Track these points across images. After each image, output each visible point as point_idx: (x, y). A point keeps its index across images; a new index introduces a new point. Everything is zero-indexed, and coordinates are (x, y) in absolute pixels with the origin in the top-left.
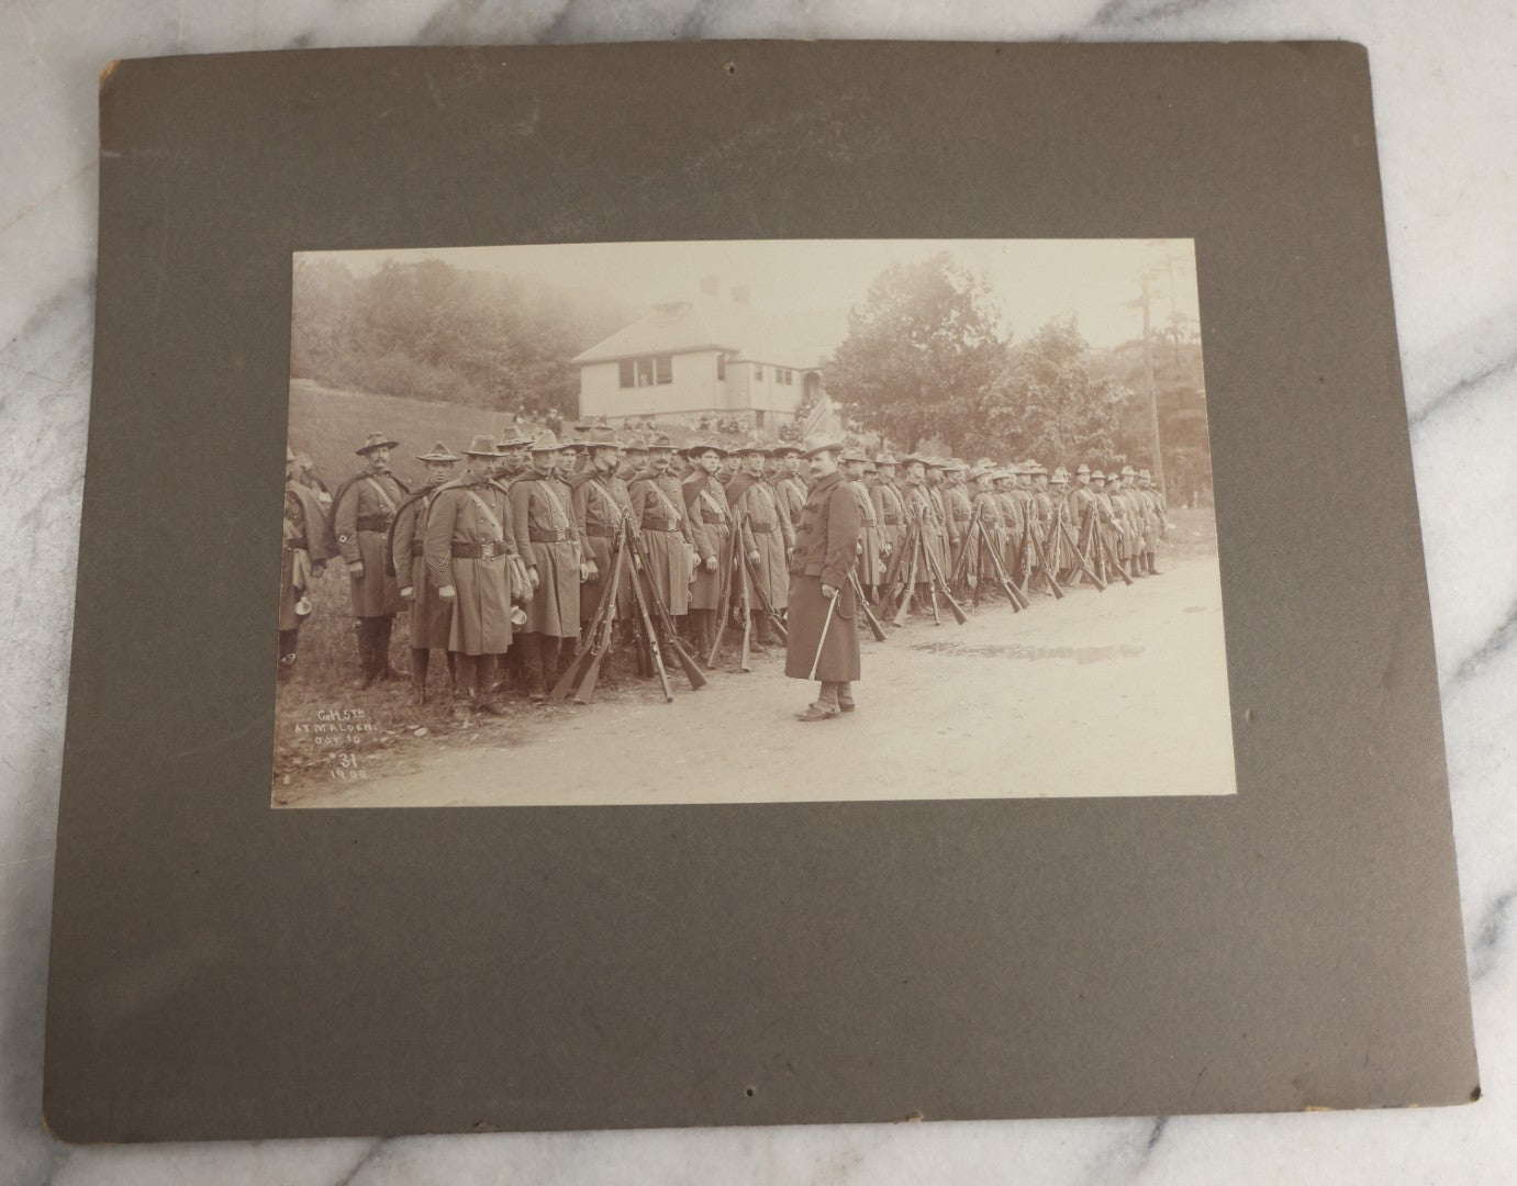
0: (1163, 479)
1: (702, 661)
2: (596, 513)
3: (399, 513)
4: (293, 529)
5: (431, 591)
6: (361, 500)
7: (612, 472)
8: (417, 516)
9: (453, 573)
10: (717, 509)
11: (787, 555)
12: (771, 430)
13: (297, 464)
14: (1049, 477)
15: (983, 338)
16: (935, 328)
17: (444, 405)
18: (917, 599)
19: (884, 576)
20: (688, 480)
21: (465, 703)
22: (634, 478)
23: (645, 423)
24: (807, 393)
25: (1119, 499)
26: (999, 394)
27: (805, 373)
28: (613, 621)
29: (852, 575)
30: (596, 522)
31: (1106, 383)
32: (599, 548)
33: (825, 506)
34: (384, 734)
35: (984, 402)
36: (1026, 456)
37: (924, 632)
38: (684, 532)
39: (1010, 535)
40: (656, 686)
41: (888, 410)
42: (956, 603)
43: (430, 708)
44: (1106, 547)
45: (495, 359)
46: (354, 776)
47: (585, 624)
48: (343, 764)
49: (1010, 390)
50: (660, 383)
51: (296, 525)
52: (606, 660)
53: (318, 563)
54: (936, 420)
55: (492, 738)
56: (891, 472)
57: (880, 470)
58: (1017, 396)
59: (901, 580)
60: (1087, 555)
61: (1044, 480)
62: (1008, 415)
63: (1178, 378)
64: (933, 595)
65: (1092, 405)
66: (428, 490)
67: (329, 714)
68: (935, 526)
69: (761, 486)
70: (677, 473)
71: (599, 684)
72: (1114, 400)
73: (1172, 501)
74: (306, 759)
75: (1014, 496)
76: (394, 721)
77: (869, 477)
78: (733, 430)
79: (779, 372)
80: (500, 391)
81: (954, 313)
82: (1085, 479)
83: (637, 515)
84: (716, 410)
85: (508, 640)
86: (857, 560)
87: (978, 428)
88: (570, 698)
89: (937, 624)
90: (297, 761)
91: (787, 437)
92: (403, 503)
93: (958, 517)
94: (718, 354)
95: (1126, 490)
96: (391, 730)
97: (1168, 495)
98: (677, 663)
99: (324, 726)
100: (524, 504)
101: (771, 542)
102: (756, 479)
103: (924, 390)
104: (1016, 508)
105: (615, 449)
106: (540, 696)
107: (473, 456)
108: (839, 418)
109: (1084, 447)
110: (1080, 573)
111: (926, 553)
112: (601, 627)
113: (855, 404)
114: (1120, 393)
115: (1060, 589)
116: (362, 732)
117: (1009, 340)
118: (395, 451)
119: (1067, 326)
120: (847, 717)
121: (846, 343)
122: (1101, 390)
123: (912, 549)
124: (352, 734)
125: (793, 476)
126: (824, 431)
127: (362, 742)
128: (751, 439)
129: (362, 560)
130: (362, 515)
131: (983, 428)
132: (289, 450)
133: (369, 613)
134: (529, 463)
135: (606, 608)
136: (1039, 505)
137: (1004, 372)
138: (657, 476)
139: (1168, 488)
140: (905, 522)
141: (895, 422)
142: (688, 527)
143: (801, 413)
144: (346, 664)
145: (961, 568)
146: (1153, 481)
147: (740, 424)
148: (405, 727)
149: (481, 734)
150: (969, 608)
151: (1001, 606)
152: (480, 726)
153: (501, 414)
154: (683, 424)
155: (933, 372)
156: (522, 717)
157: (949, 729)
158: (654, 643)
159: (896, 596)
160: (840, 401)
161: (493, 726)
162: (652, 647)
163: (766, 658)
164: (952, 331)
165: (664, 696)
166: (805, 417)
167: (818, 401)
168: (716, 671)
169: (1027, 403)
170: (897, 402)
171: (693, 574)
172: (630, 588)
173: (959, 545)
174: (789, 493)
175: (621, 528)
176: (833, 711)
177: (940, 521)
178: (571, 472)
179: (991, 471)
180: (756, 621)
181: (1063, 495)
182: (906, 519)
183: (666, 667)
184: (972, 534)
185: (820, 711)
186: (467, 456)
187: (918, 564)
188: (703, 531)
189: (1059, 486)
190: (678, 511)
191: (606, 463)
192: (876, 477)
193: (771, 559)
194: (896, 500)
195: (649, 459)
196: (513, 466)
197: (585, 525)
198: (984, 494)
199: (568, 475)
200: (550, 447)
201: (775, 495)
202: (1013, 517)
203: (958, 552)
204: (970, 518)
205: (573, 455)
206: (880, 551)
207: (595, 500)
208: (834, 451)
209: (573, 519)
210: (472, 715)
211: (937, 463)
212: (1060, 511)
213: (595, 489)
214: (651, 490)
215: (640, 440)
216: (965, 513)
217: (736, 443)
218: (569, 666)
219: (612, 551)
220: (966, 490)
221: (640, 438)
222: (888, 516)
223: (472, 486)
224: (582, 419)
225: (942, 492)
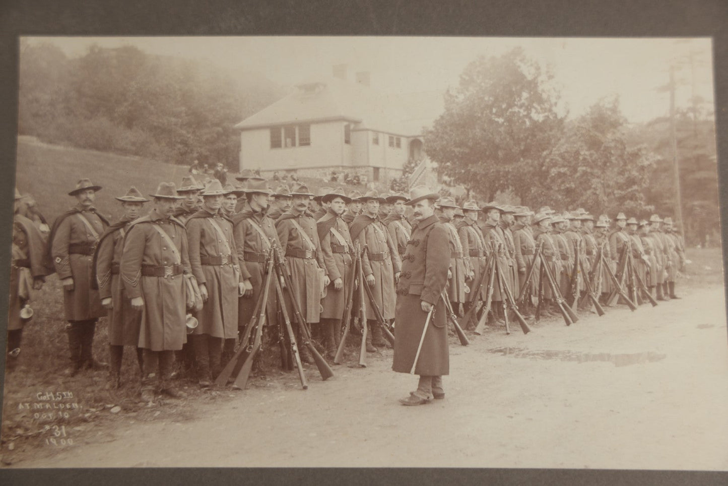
0: (682, 225)
1: (330, 358)
2: (251, 243)
3: (101, 241)
4: (20, 252)
5: (125, 301)
6: (72, 230)
7: (264, 212)
8: (115, 243)
9: (142, 288)
10: (343, 242)
11: (395, 278)
12: (385, 183)
13: (22, 202)
14: (595, 222)
15: (546, 114)
16: (510, 106)
17: (137, 158)
18: (493, 314)
19: (468, 295)
20: (321, 220)
21: (150, 387)
22: (280, 218)
23: (289, 175)
24: (412, 154)
25: (648, 240)
26: (557, 158)
27: (412, 139)
28: (264, 327)
29: (444, 294)
30: (253, 251)
31: (640, 150)
32: (253, 271)
33: (424, 241)
34: (87, 411)
35: (546, 164)
36: (578, 206)
37: (498, 339)
38: (318, 259)
39: (564, 266)
40: (295, 377)
41: (473, 168)
42: (522, 317)
43: (123, 391)
44: (637, 276)
45: (176, 124)
46: (63, 443)
47: (242, 329)
48: (55, 434)
49: (566, 155)
50: (301, 144)
51: (21, 248)
52: (258, 355)
53: (38, 278)
54: (509, 177)
55: (170, 415)
56: (474, 216)
57: (467, 214)
58: (572, 159)
59: (481, 299)
60: (623, 282)
61: (591, 224)
62: (565, 174)
63: (696, 147)
64: (505, 311)
65: (629, 167)
66: (123, 224)
67: (45, 395)
68: (507, 258)
69: (376, 225)
70: (313, 214)
71: (252, 375)
72: (646, 163)
73: (690, 242)
74: (27, 430)
75: (568, 237)
76: (96, 401)
77: (458, 220)
78: (356, 182)
79: (391, 138)
80: (179, 149)
81: (525, 95)
82: (623, 224)
83: (282, 246)
84: (342, 167)
85: (183, 340)
86: (448, 283)
87: (541, 183)
88: (230, 385)
89: (508, 334)
90: (20, 431)
91: (397, 188)
92: (105, 233)
93: (525, 251)
94: (345, 123)
95: (654, 234)
96: (93, 408)
97: (687, 238)
98: (311, 359)
99: (41, 404)
100: (197, 236)
101: (383, 268)
102: (373, 220)
103: (500, 154)
104: (569, 246)
105: (266, 195)
106: (207, 383)
107: (158, 199)
108: (436, 174)
109: (622, 199)
110: (617, 296)
111: (500, 277)
112: (254, 331)
113: (448, 164)
114: (650, 158)
115: (602, 308)
116: (71, 409)
117: (566, 116)
118: (98, 193)
119: (610, 106)
120: (438, 404)
121: (442, 117)
122: (636, 155)
123: (490, 276)
124: (64, 410)
125: (401, 218)
126: (425, 184)
127: (71, 417)
128: (370, 189)
129: (72, 277)
130: (73, 242)
131: (545, 184)
132: (16, 191)
133: (77, 318)
134: (201, 204)
135: (258, 316)
136: (587, 244)
137: (562, 141)
138: (299, 215)
139: (686, 232)
140: (485, 255)
141: (478, 178)
142: (321, 255)
143: (407, 170)
144: (59, 357)
146: (675, 226)
147: (361, 178)
148: (103, 405)
149: (161, 411)
150: (532, 321)
151: (556, 320)
152: (161, 405)
153: (180, 166)
154: (318, 177)
155: (508, 139)
156: (193, 399)
157: (515, 414)
158: (294, 344)
159: (477, 312)
160: (437, 161)
161: (171, 406)
162: (292, 347)
163: (378, 356)
164: (524, 108)
165: (301, 384)
166: (410, 173)
167: (420, 161)
168: (340, 366)
169: (580, 164)
170: (480, 163)
171: (324, 292)
172: (276, 301)
173: (525, 273)
174: (397, 231)
175: (270, 255)
176: (428, 398)
177: (511, 254)
178: (233, 212)
179: (551, 216)
180: (371, 328)
181: (605, 236)
182: (485, 253)
183: (303, 362)
184: (536, 265)
185: (419, 398)
186: (154, 198)
187: (494, 287)
188: (332, 259)
189: (602, 229)
190: (314, 243)
191: (259, 205)
192: (463, 219)
193: (383, 281)
194: (478, 238)
195: (292, 203)
196: (189, 207)
197: (243, 253)
198: (545, 234)
199: (231, 214)
200: (217, 192)
201: (387, 232)
202: (567, 252)
203: (524, 279)
204: (534, 252)
205: (234, 199)
206: (465, 277)
207: (251, 234)
208: (432, 199)
209: (234, 248)
210: (155, 397)
211: (510, 210)
212: (602, 248)
213: (251, 225)
214: (293, 227)
215: (285, 188)
216: (530, 249)
217: (358, 192)
218: (229, 360)
219: (263, 273)
220: (531, 230)
221: (285, 187)
222: (472, 250)
223: (157, 222)
224: (241, 171)
225: (513, 232)
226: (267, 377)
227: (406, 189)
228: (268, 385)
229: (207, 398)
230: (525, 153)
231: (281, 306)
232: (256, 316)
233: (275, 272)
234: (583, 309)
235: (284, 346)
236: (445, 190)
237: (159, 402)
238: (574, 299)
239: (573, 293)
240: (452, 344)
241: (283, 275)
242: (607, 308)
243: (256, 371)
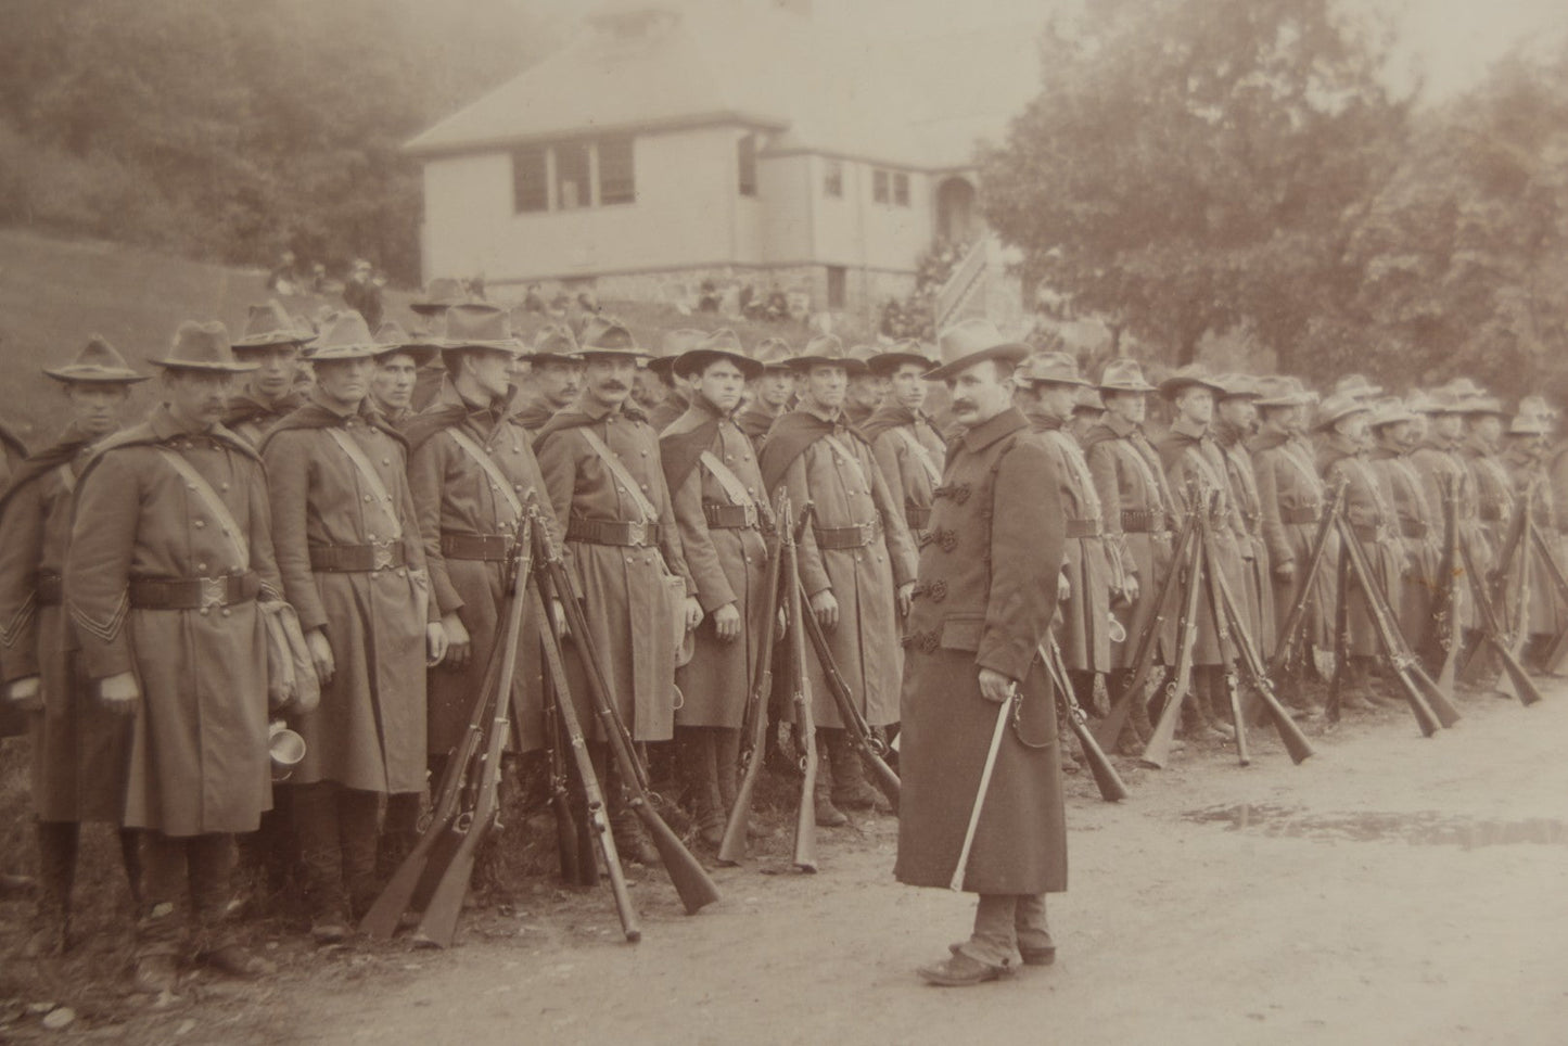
1: (707, 846)
2: (463, 504)
5: (80, 686)
7: (498, 409)
8: (44, 509)
9: (133, 647)
10: (739, 495)
11: (898, 602)
12: (863, 312)
14: (1505, 418)
15: (1353, 91)
16: (1242, 68)
17: (103, 248)
18: (1196, 704)
19: (1120, 650)
20: (674, 428)
21: (163, 948)
22: (548, 426)
23: (573, 295)
24: (943, 222)
26: (1389, 226)
27: (941, 177)
28: (505, 756)
29: (1048, 648)
30: (467, 528)
32: (469, 587)
33: (985, 488)
35: (1352, 244)
36: (1452, 370)
37: (1214, 782)
38: (664, 549)
39: (1412, 557)
40: (602, 906)
41: (1130, 264)
42: (1286, 713)
43: (80, 962)
45: (222, 142)
47: (439, 764)
49: (1414, 215)
50: (607, 200)
52: (487, 845)
54: (1241, 287)
55: (227, 1031)
56: (1136, 410)
57: (1112, 404)
58: (1433, 227)
59: (1160, 661)
61: (1493, 427)
62: (1411, 275)
64: (1235, 695)
66: (68, 451)
68: (1239, 536)
69: (837, 442)
70: (647, 412)
71: (472, 902)
75: (1423, 466)
77: (1087, 421)
78: (775, 312)
79: (880, 177)
80: (235, 218)
81: (1288, 33)
83: (557, 510)
84: (735, 266)
85: (260, 800)
86: (1058, 614)
87: (1340, 305)
88: (404, 935)
89: (1244, 764)
91: (899, 328)
93: (1293, 512)
94: (741, 133)
98: (650, 851)
100: (296, 485)
101: (863, 572)
102: (829, 427)
103: (1214, 216)
104: (1429, 494)
105: (504, 355)
106: (336, 930)
107: (175, 372)
108: (1018, 284)
112: (475, 769)
113: (1055, 252)
115: (1533, 681)
117: (1414, 96)
119: (1552, 60)
120: (1036, 979)
121: (1034, 109)
123: (1185, 589)
125: (912, 420)
126: (983, 314)
128: (817, 334)
131: (1351, 305)
134: (308, 388)
135: (488, 726)
136: (1483, 486)
137: (1404, 172)
138: (606, 415)
140: (1170, 526)
141: (1146, 292)
142: (674, 536)
143: (931, 271)
145: (1299, 634)
147: (791, 298)
148: (22, 1004)
149: (199, 1019)
150: (1318, 725)
151: (1391, 721)
152: (197, 1002)
153: (240, 272)
154: (662, 298)
155: (1235, 174)
156: (293, 980)
157: (1273, 1007)
158: (596, 806)
159: (1149, 698)
160: (1020, 244)
161: (229, 1001)
162: (593, 815)
163: (853, 839)
164: (1282, 75)
165: (619, 927)
166: (942, 282)
167: (970, 244)
168: (738, 869)
169: (1456, 244)
170: (1151, 246)
171: (686, 646)
172: (541, 677)
173: (1294, 578)
174: (903, 459)
175: (519, 539)
176: (1006, 961)
177: (1250, 523)
178: (405, 409)
179: (1370, 405)
180: (830, 755)
181: (1539, 462)
182: (1171, 519)
183: (625, 861)
184: (1324, 553)
185: (977, 963)
186: (160, 370)
187: (1200, 623)
188: (707, 546)
189: (1529, 442)
190: (650, 500)
191: (484, 388)
192: (1102, 420)
193: (862, 610)
194: (1149, 474)
195: (583, 378)
196: (270, 395)
197: (437, 533)
198: (1352, 460)
199: (398, 415)
200: (355, 349)
201: (871, 462)
202: (1419, 513)
203: (1292, 594)
204: (1319, 515)
205: (407, 369)
206: (1111, 594)
207: (460, 474)
208: (1006, 360)
209: (410, 518)
210: (178, 977)
211: (1243, 387)
212: (1530, 498)
213: (461, 448)
214: (587, 452)
215: (563, 335)
216: (1308, 505)
217: (783, 341)
218: (403, 859)
219: (500, 593)
220: (1311, 451)
221: (563, 330)
222: (1131, 512)
223: (174, 442)
224: (427, 284)
225: (1255, 456)
226: (517, 906)
227: (927, 330)
228: (522, 931)
229: (336, 975)
230: (1288, 213)
231: (556, 693)
232: (483, 724)
233: (536, 591)
234: (1472, 683)
235: (569, 814)
236: (1044, 334)
237: (190, 990)
238: (1444, 654)
239: (1440, 638)
240: (1073, 796)
241: (560, 599)
242: (1548, 680)
243: (484, 892)
